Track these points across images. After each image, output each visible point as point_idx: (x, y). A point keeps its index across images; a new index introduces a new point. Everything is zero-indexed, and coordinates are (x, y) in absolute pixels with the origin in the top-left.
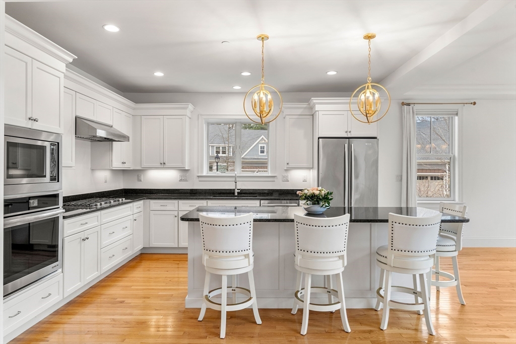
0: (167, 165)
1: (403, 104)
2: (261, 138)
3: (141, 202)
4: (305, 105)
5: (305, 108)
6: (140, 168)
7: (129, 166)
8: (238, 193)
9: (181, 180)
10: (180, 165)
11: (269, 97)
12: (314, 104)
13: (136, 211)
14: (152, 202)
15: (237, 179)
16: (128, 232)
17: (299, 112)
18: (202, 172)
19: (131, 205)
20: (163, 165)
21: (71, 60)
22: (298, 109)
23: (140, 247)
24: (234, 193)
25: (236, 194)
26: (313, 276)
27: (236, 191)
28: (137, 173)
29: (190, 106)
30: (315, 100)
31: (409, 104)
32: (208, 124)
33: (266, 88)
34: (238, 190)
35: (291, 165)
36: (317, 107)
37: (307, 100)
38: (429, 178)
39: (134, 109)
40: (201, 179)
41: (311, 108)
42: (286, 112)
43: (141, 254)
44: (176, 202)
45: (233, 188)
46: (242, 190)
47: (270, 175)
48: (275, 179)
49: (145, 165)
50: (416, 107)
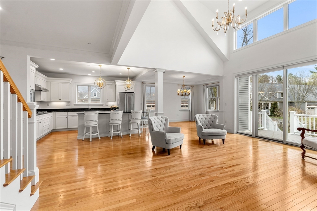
0: (62, 100)
1: (142, 83)
2: (95, 89)
3: (52, 113)
4: (113, 82)
5: (113, 83)
6: (50, 101)
7: (46, 100)
9: (67, 106)
10: (67, 100)
11: (102, 82)
12: (116, 82)
13: (51, 116)
14: (56, 113)
15: (90, 105)
16: (49, 123)
17: (111, 84)
18: (76, 102)
19: (49, 114)
20: (60, 100)
21: (37, 67)
22: (111, 83)
23: (52, 129)
26: (114, 125)
27: (89, 109)
28: (47, 103)
29: (71, 80)
30: (116, 81)
31: (144, 83)
32: (78, 86)
33: (101, 79)
35: (108, 100)
36: (117, 83)
37: (114, 80)
38: (152, 106)
39: (47, 79)
40: (75, 105)
41: (115, 83)
42: (107, 83)
43: (51, 132)
44: (67, 112)
46: (91, 109)
47: (101, 103)
48: (103, 105)
49: (52, 100)
50: (146, 84)
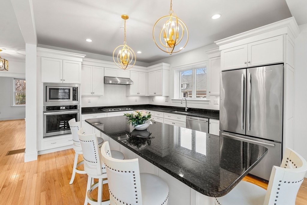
7: (143, 94)
8: (187, 110)
9: (166, 101)
10: (160, 94)
15: (187, 102)
18: (173, 97)
20: (155, 94)
24: (185, 110)
25: (186, 110)
30: (217, 43)
34: (187, 108)
35: (212, 93)
36: (220, 48)
40: (173, 101)
45: (184, 106)
47: (206, 100)
48: (209, 103)
49: (150, 94)
